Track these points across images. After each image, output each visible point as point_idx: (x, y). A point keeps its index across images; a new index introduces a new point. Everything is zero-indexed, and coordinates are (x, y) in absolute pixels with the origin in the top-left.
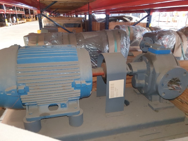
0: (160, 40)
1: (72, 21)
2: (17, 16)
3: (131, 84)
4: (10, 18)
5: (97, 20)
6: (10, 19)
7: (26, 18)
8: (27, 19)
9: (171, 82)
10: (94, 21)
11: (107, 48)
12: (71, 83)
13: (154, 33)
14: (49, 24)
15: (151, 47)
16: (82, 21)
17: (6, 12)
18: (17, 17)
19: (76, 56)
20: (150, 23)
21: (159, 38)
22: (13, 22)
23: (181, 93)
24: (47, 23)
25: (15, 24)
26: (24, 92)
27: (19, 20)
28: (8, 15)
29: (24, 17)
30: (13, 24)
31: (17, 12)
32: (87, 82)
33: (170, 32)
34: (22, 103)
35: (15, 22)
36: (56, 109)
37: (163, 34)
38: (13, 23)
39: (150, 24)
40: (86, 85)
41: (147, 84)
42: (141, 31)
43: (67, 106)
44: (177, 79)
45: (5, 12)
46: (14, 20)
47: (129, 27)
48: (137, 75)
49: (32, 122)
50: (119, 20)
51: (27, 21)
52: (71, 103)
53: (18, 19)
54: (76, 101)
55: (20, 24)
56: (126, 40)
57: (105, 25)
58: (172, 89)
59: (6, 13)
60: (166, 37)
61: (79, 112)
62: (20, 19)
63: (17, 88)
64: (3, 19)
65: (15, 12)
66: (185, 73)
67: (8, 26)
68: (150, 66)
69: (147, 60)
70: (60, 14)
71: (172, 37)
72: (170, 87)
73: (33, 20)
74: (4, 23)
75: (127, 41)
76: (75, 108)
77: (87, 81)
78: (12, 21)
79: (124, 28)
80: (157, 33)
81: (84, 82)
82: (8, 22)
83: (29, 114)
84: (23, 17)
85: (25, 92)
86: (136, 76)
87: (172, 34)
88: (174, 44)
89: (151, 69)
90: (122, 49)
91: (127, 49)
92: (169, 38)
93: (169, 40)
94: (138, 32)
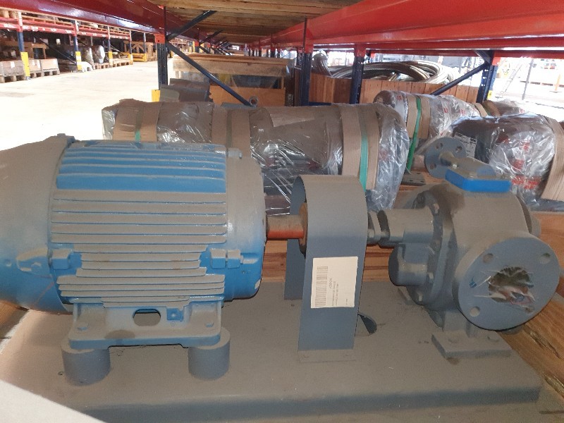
0: (505, 144)
1: (255, 70)
2: (110, 45)
3: (387, 272)
4: (90, 49)
5: (329, 70)
6: (90, 53)
7: (134, 51)
8: (138, 54)
9: (499, 279)
10: (319, 73)
11: (337, 157)
12: (200, 254)
13: (488, 121)
14: (191, 74)
15: (455, 166)
16: (284, 70)
17: (80, 30)
18: (110, 48)
19: (222, 179)
20: (489, 89)
21: (502, 138)
22: (96, 61)
23: (531, 315)
24: (186, 71)
25: (102, 67)
26: (66, 267)
27: (115, 56)
28: (86, 39)
29: (128, 48)
30: (96, 67)
31: (111, 34)
32: (245, 255)
33: (539, 124)
34: (59, 295)
35: (101, 61)
36: (156, 322)
37: (516, 126)
38: (97, 64)
39: (490, 92)
40: (242, 264)
41: (431, 276)
42: (455, 112)
43: (185, 319)
44: (518, 271)
45: (76, 30)
46: (100, 56)
47: (418, 98)
48: (404, 247)
49: (83, 351)
50: (398, 74)
51: (137, 59)
52: (197, 310)
53: (110, 53)
54: (212, 306)
55: (116, 68)
56: (398, 138)
57: (350, 86)
58: (501, 300)
59: (78, 33)
60: (523, 138)
61: (218, 338)
62: (116, 53)
63: (50, 255)
64: (68, 52)
65: (104, 33)
66: (547, 255)
67: (81, 71)
68: (442, 225)
69: (437, 206)
70: (231, 46)
71: (542, 139)
72: (495, 291)
73: (152, 57)
74: (71, 63)
75: (400, 142)
76: (208, 326)
77: (247, 252)
78: (94, 59)
79: (404, 101)
80: (497, 122)
81: (235, 255)
82: (84, 59)
83: (79, 329)
84: (126, 49)
85: (70, 267)
86: (400, 249)
87: (545, 130)
88: (550, 159)
89: (446, 233)
90: (383, 164)
91: (400, 165)
92: (535, 141)
93: (533, 146)
94: (445, 114)
